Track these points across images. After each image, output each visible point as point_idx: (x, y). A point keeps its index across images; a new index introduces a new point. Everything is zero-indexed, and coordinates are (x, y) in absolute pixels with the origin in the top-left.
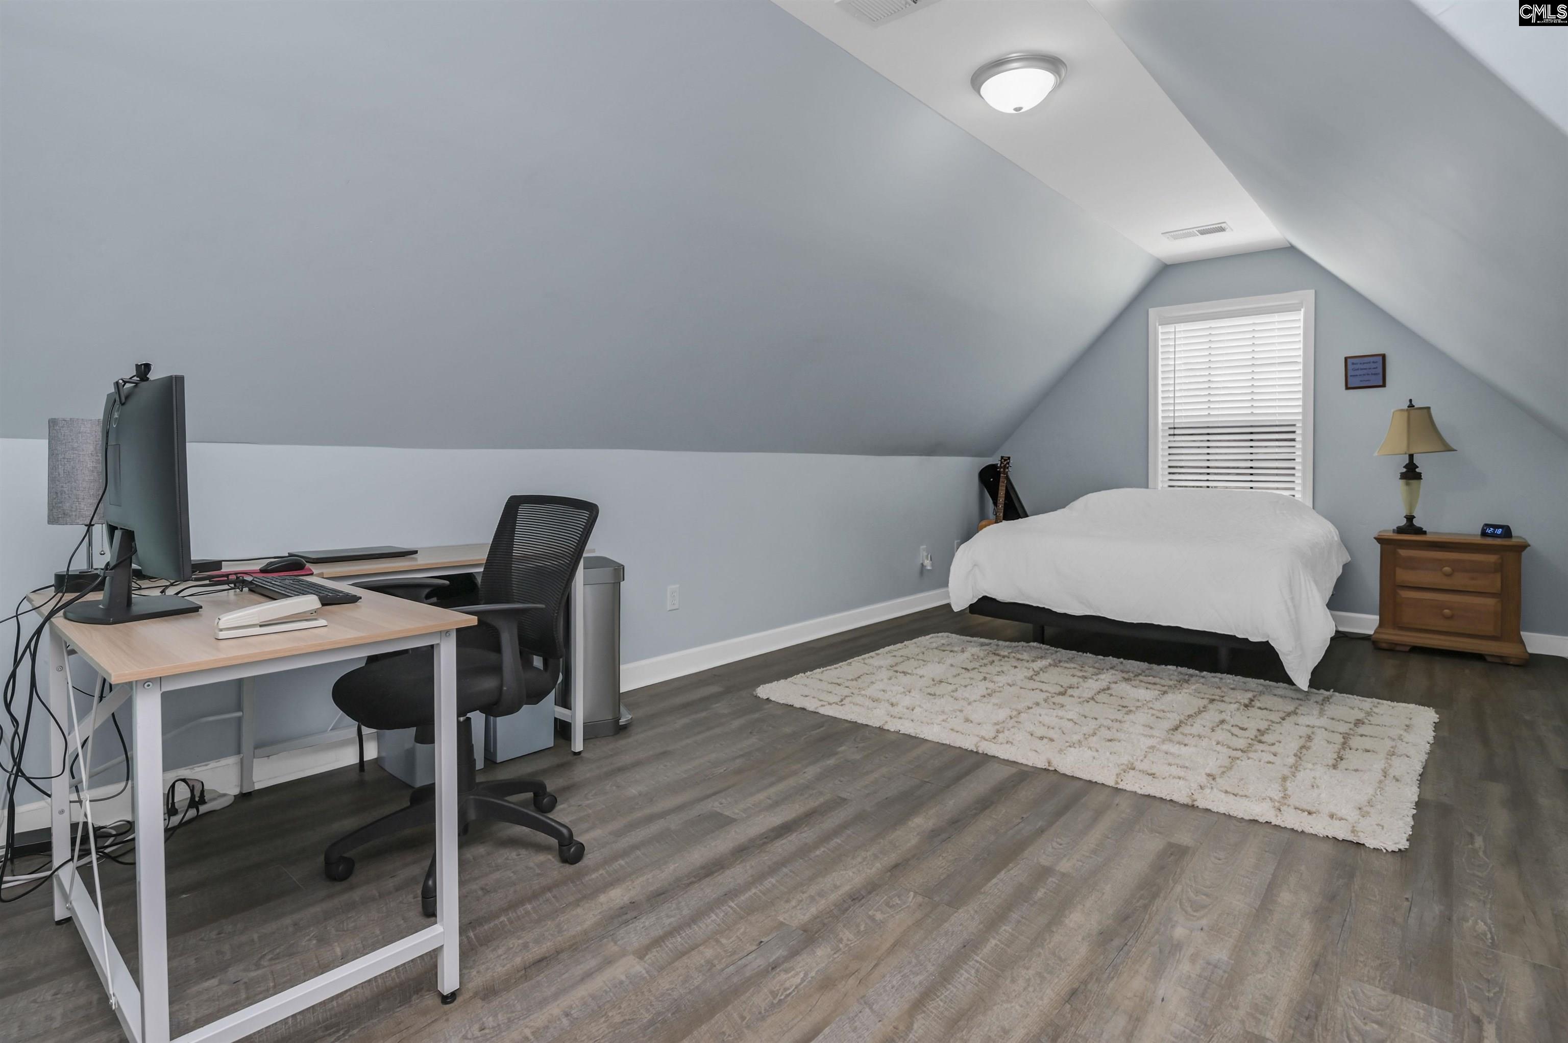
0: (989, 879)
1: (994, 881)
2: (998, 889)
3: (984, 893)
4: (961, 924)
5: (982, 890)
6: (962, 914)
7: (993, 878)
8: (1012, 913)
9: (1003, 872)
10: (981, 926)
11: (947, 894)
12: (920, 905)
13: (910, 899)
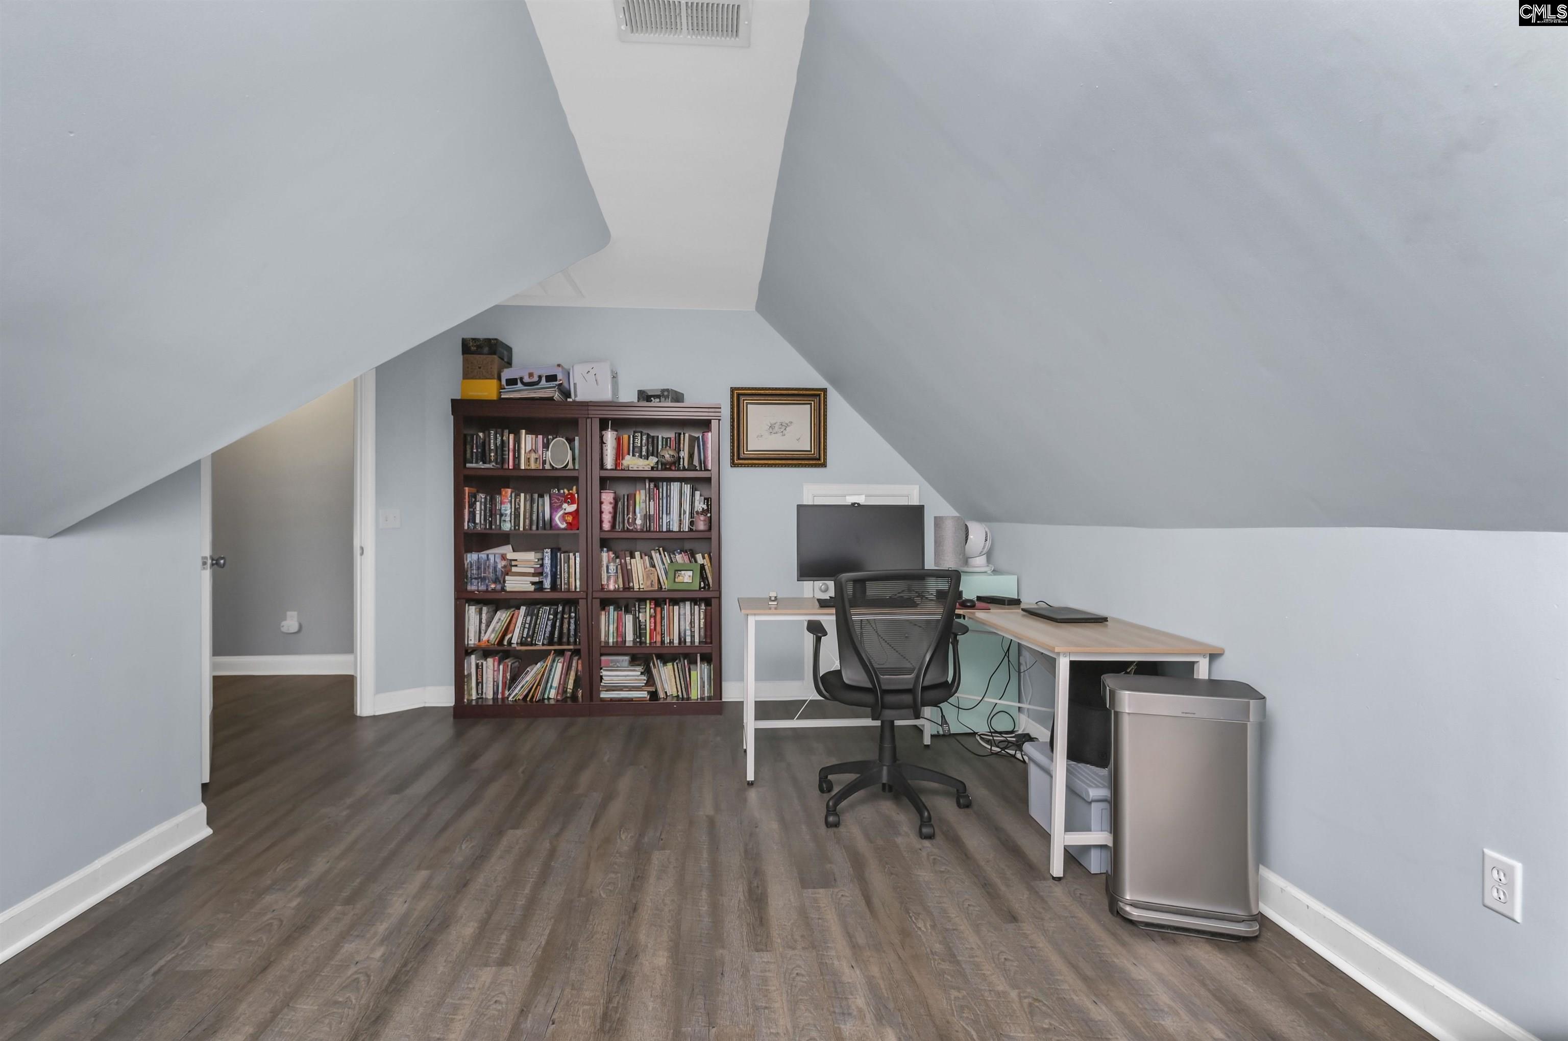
0: (553, 931)
1: (547, 932)
2: (540, 927)
3: (550, 919)
4: (554, 892)
5: (553, 920)
6: (557, 898)
7: (550, 934)
8: (521, 914)
9: (543, 943)
10: (539, 897)
11: (578, 906)
12: (591, 892)
13: (602, 892)
